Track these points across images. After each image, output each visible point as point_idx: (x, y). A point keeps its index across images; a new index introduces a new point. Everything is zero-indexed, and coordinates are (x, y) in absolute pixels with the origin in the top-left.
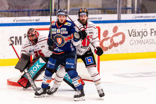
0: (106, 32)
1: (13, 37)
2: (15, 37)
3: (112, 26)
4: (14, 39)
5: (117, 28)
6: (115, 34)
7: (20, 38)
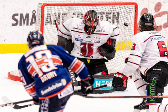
0: (146, 10)
1: (17, 15)
2: (19, 15)
3: (153, 3)
4: (18, 18)
5: (161, 5)
6: (158, 14)
7: (27, 15)
